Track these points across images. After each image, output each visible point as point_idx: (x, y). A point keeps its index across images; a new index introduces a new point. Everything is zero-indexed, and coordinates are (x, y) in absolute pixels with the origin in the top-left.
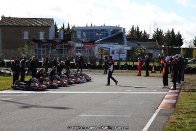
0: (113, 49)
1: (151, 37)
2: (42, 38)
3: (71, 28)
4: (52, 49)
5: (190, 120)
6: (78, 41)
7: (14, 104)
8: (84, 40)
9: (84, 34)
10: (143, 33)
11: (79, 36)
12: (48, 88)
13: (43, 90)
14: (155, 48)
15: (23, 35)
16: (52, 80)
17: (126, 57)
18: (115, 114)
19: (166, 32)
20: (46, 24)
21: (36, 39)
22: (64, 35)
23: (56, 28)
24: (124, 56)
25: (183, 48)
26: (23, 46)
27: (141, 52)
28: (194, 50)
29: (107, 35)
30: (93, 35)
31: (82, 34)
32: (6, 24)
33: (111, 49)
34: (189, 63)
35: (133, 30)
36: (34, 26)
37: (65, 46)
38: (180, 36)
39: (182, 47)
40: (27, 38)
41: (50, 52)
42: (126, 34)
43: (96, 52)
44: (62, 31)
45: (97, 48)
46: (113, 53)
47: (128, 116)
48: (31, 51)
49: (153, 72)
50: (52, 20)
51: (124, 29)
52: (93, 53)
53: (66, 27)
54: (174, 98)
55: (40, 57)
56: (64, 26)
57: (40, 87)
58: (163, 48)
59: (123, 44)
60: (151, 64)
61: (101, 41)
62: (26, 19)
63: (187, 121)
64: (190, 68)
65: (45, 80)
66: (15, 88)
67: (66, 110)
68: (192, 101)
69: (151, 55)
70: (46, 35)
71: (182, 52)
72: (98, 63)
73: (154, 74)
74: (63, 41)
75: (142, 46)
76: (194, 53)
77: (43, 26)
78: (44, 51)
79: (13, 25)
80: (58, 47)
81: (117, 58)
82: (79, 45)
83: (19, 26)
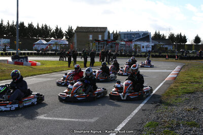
0: (143, 45)
1: (167, 38)
2: (100, 39)
3: (118, 33)
4: (106, 45)
6: (121, 41)
8: (125, 40)
9: (126, 36)
10: (162, 35)
11: (123, 38)
14: (169, 44)
15: (89, 37)
17: (151, 50)
19: (177, 35)
20: (103, 30)
21: (97, 39)
22: (114, 37)
23: (109, 32)
26: (89, 44)
27: (160, 47)
28: (194, 46)
29: (140, 36)
30: (130, 37)
31: (124, 36)
32: (79, 31)
34: (190, 53)
35: (156, 34)
36: (96, 32)
37: (114, 44)
38: (185, 37)
40: (92, 39)
41: (105, 47)
42: (152, 36)
44: (113, 35)
45: (133, 44)
46: (143, 47)
49: (166, 59)
50: (106, 28)
51: (150, 33)
52: (131, 48)
53: (115, 32)
55: (99, 50)
58: (174, 45)
59: (149, 42)
61: (136, 40)
62: (91, 28)
64: (190, 56)
69: (167, 48)
70: (103, 37)
71: (186, 46)
74: (113, 41)
75: (161, 43)
76: (193, 48)
77: (101, 32)
78: (101, 47)
79: (83, 32)
80: (110, 44)
81: (145, 51)
82: (123, 43)
83: (87, 32)
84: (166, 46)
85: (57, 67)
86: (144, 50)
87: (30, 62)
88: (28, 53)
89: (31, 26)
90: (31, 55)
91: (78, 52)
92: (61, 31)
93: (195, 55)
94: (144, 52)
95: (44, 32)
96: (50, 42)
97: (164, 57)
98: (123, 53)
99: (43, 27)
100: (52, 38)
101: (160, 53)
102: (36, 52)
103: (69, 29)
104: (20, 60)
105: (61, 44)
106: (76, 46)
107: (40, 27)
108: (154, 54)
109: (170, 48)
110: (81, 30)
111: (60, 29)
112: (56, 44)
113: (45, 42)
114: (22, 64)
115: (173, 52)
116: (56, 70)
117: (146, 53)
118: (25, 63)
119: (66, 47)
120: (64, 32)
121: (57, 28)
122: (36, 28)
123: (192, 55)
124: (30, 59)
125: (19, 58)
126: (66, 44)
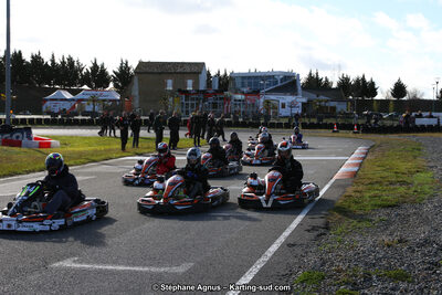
0: (283, 102)
1: (334, 86)
2: (190, 88)
3: (228, 74)
4: (204, 101)
6: (236, 93)
8: (245, 90)
9: (246, 81)
10: (324, 80)
11: (239, 85)
14: (340, 100)
15: (165, 85)
19: (355, 79)
20: (195, 69)
21: (182, 88)
22: (219, 84)
23: (209, 74)
25: (377, 100)
26: (165, 99)
27: (320, 106)
28: (391, 102)
29: (276, 82)
30: (256, 83)
31: (243, 82)
32: (144, 70)
34: (385, 119)
35: (310, 76)
36: (180, 73)
37: (220, 98)
38: (373, 84)
39: (377, 98)
40: (171, 89)
42: (301, 81)
43: (261, 106)
44: (217, 79)
45: (262, 100)
46: (283, 106)
48: (176, 104)
49: (334, 132)
50: (203, 64)
51: (298, 75)
52: (258, 107)
53: (222, 74)
55: (187, 113)
56: (219, 72)
58: (351, 101)
59: (296, 95)
61: (267, 91)
62: (170, 63)
69: (334, 109)
70: (196, 84)
71: (375, 104)
73: (336, 134)
74: (217, 92)
75: (322, 97)
76: (391, 106)
77: (191, 73)
78: (192, 105)
79: (153, 72)
80: (211, 100)
81: (289, 114)
82: (239, 97)
83: (160, 73)
84: (333, 104)
85: (96, 151)
86: (284, 112)
87: (36, 139)
88: (31, 121)
89: (37, 59)
90: (39, 123)
91: (143, 118)
92: (103, 72)
93: (396, 124)
94: (285, 117)
95: (66, 73)
96: (79, 96)
97: (330, 127)
98: (241, 120)
99: (63, 63)
100: (85, 87)
101: (320, 119)
102: (49, 117)
103: (121, 67)
104: (14, 136)
105: (104, 100)
106: (136, 103)
107: (58, 61)
108: (307, 121)
109: (341, 107)
110: (148, 70)
111: (102, 67)
112: (94, 100)
113: (68, 95)
114: (19, 144)
115: (347, 116)
116: (94, 158)
117: (290, 118)
118: (25, 141)
119: (115, 106)
120: (111, 73)
121: (95, 64)
122: (49, 64)
123: (389, 123)
124: (36, 132)
125: (12, 131)
126: (115, 100)
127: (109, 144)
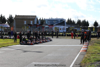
0: (61, 28)
1: (76, 23)
2: (32, 24)
3: (43, 19)
5: (93, 57)
6: (46, 25)
7: (21, 50)
8: (49, 24)
9: (49, 22)
10: (73, 21)
11: (47, 23)
12: (34, 44)
13: (32, 45)
14: (78, 27)
15: (24, 23)
16: (36, 41)
17: (66, 31)
18: (62, 54)
19: (82, 21)
21: (29, 24)
22: (41, 22)
23: (37, 19)
24: (65, 31)
26: (24, 27)
27: (72, 29)
28: (94, 28)
29: (58, 22)
30: (52, 22)
31: (48, 22)
32: (17, 18)
33: (60, 28)
34: (92, 33)
35: (69, 20)
36: (29, 19)
37: (41, 27)
38: (88, 22)
40: (26, 24)
41: (35, 29)
42: (66, 21)
43: (54, 29)
44: (40, 21)
45: (54, 27)
46: (61, 29)
47: (67, 55)
48: (27, 29)
49: (77, 37)
50: (36, 16)
51: (65, 20)
52: (53, 30)
53: (41, 19)
54: (86, 48)
56: (40, 19)
57: (31, 43)
58: (81, 27)
59: (65, 26)
60: (76, 34)
61: (56, 25)
62: (25, 16)
63: (92, 57)
64: (92, 35)
65: (33, 41)
66: (21, 44)
67: (42, 53)
68: (93, 49)
69: (76, 30)
70: (34, 22)
71: (89, 28)
72: (54, 34)
73: (77, 38)
74: (40, 25)
76: (94, 29)
77: (32, 19)
78: (32, 29)
80: (38, 27)
81: (62, 32)
82: (47, 26)
83: (22, 19)
91: (17, 33)
92: (4, 18)
93: (96, 35)
98: (48, 33)
103: (10, 17)
105: (4, 28)
108: (68, 34)
109: (78, 30)
110: (18, 18)
111: (4, 17)
112: (2, 27)
119: (8, 29)
120: (6, 19)
121: (2, 16)
123: (93, 34)
126: (8, 27)
127: (7, 41)
